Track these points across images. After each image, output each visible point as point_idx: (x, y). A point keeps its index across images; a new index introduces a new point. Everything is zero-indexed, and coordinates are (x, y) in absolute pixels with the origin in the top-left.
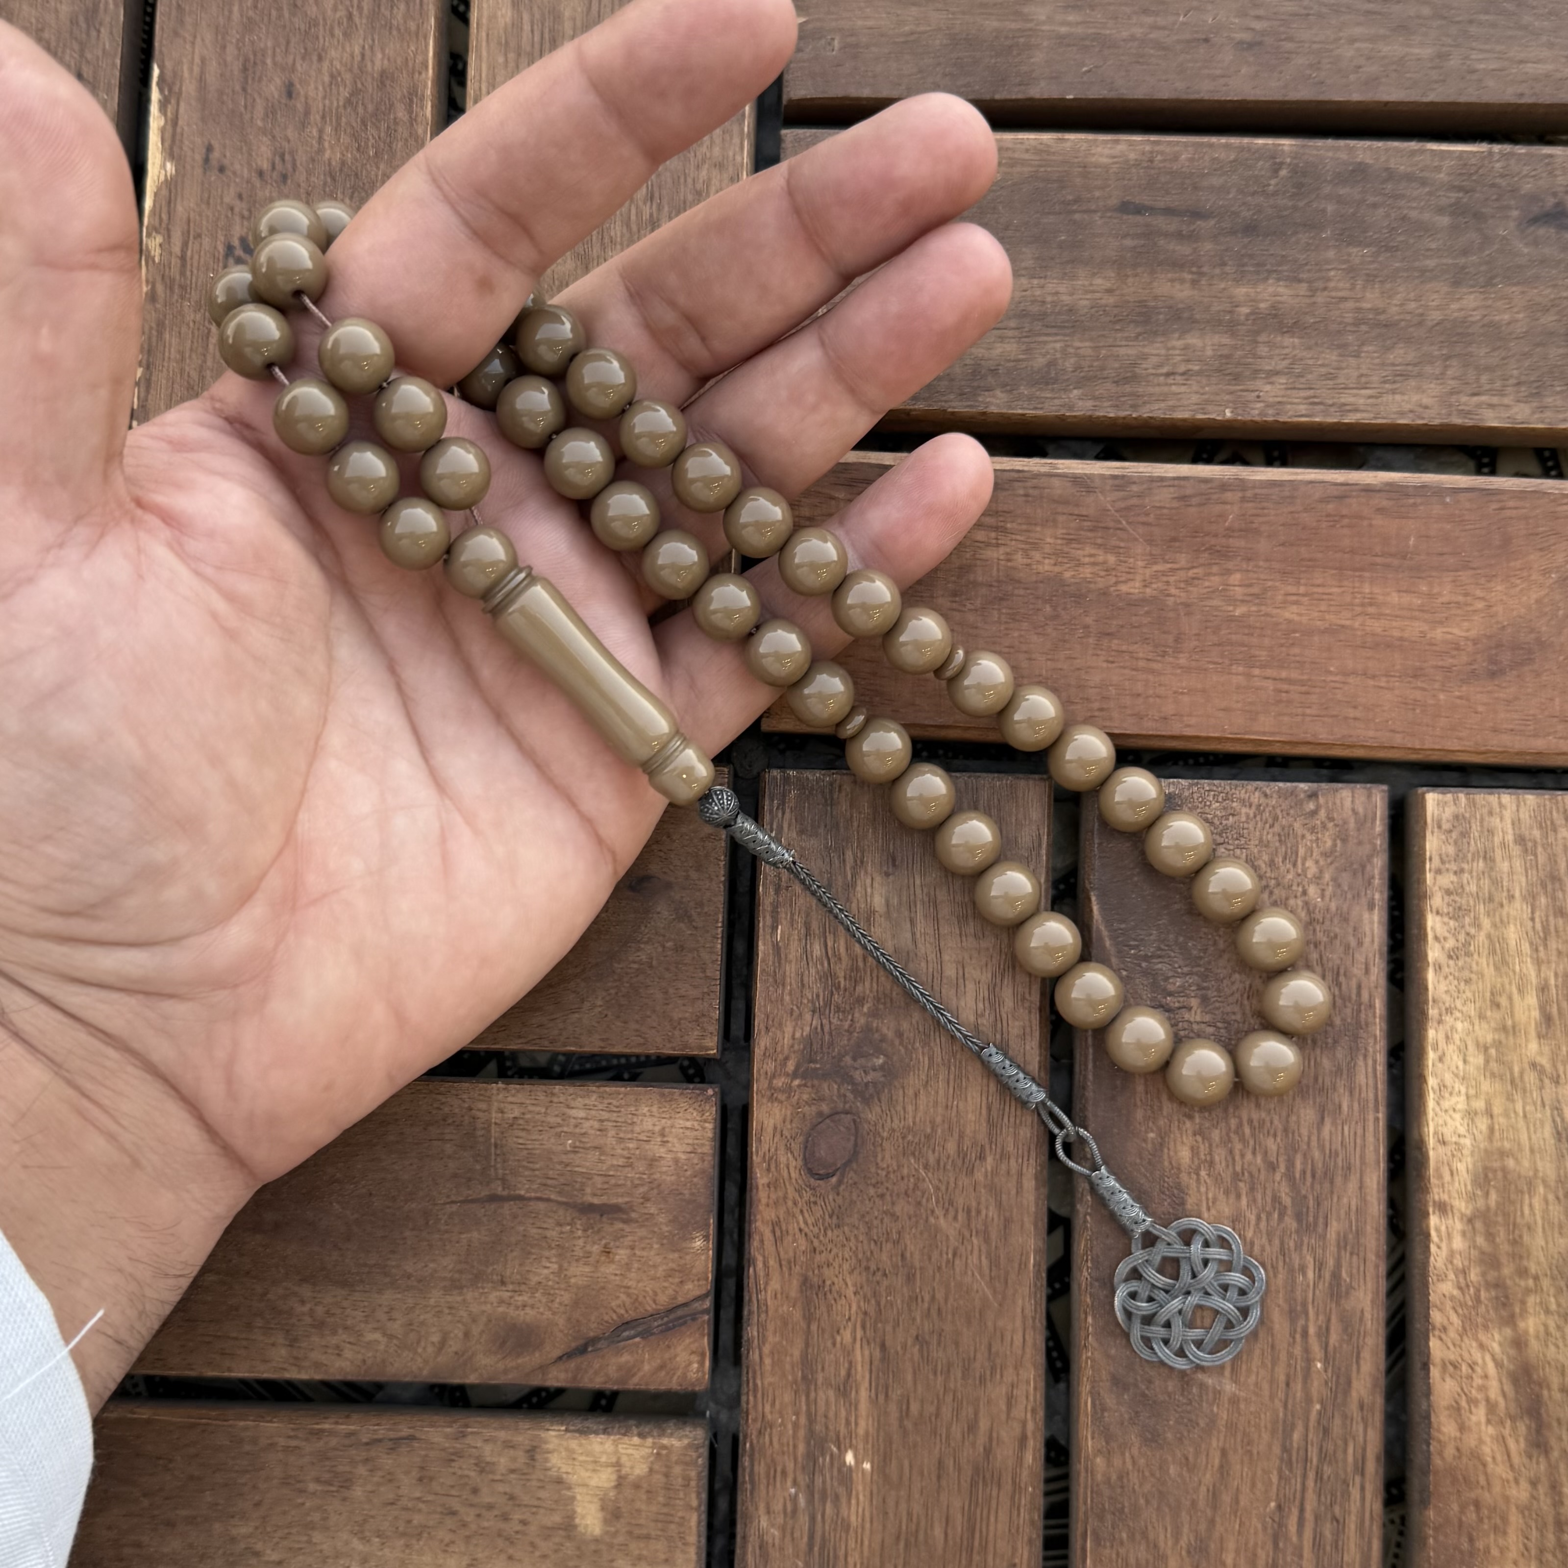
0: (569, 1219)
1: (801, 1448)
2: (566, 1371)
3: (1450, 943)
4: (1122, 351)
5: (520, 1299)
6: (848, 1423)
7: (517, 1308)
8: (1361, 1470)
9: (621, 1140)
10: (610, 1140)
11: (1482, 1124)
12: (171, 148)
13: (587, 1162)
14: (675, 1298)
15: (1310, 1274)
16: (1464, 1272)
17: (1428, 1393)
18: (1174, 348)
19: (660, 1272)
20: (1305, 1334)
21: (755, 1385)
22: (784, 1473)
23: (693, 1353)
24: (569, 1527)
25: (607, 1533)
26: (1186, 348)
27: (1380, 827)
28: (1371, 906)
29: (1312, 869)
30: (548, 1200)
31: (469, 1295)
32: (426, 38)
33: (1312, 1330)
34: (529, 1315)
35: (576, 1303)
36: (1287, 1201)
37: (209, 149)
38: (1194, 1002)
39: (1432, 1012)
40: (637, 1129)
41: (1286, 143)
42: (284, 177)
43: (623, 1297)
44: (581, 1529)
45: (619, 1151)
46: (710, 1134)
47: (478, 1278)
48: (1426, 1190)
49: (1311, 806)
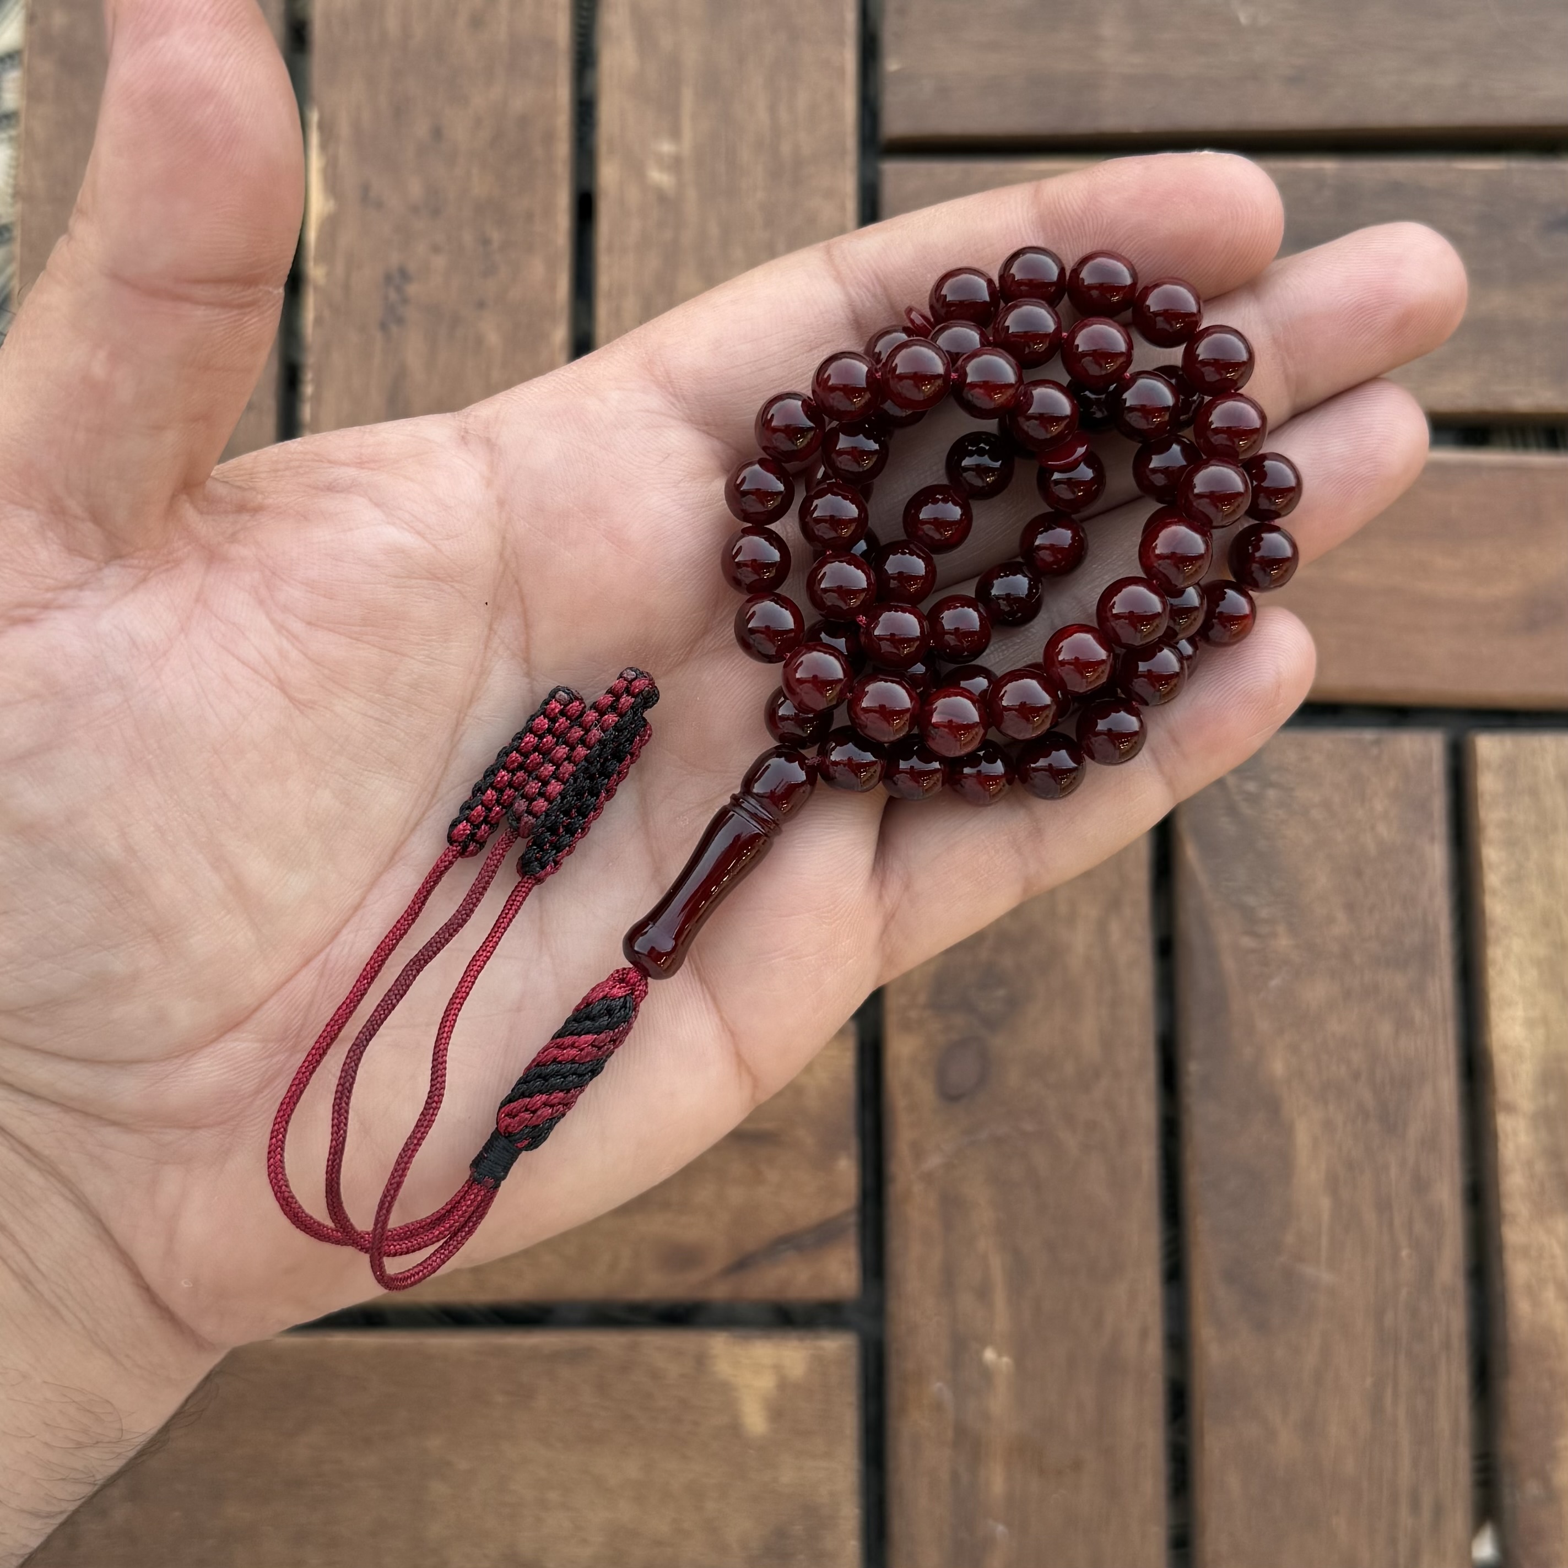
1: (945, 1347)
2: (729, 1285)
3: (1505, 870)
5: (683, 1219)
6: (987, 1321)
7: (683, 1228)
8: (1447, 1345)
11: (1540, 1032)
12: (331, 189)
14: (824, 1214)
15: (1394, 1171)
16: (1529, 1164)
17: (1502, 1273)
19: (810, 1189)
20: (1391, 1225)
23: (843, 1262)
24: (735, 1426)
25: (771, 1431)
27: (1437, 770)
29: (1379, 806)
31: (638, 1217)
33: (1398, 1222)
34: (692, 1235)
35: (735, 1222)
36: (1370, 1104)
37: (365, 189)
38: (1281, 929)
42: (436, 212)
43: (777, 1213)
44: (747, 1429)
48: (1494, 1091)
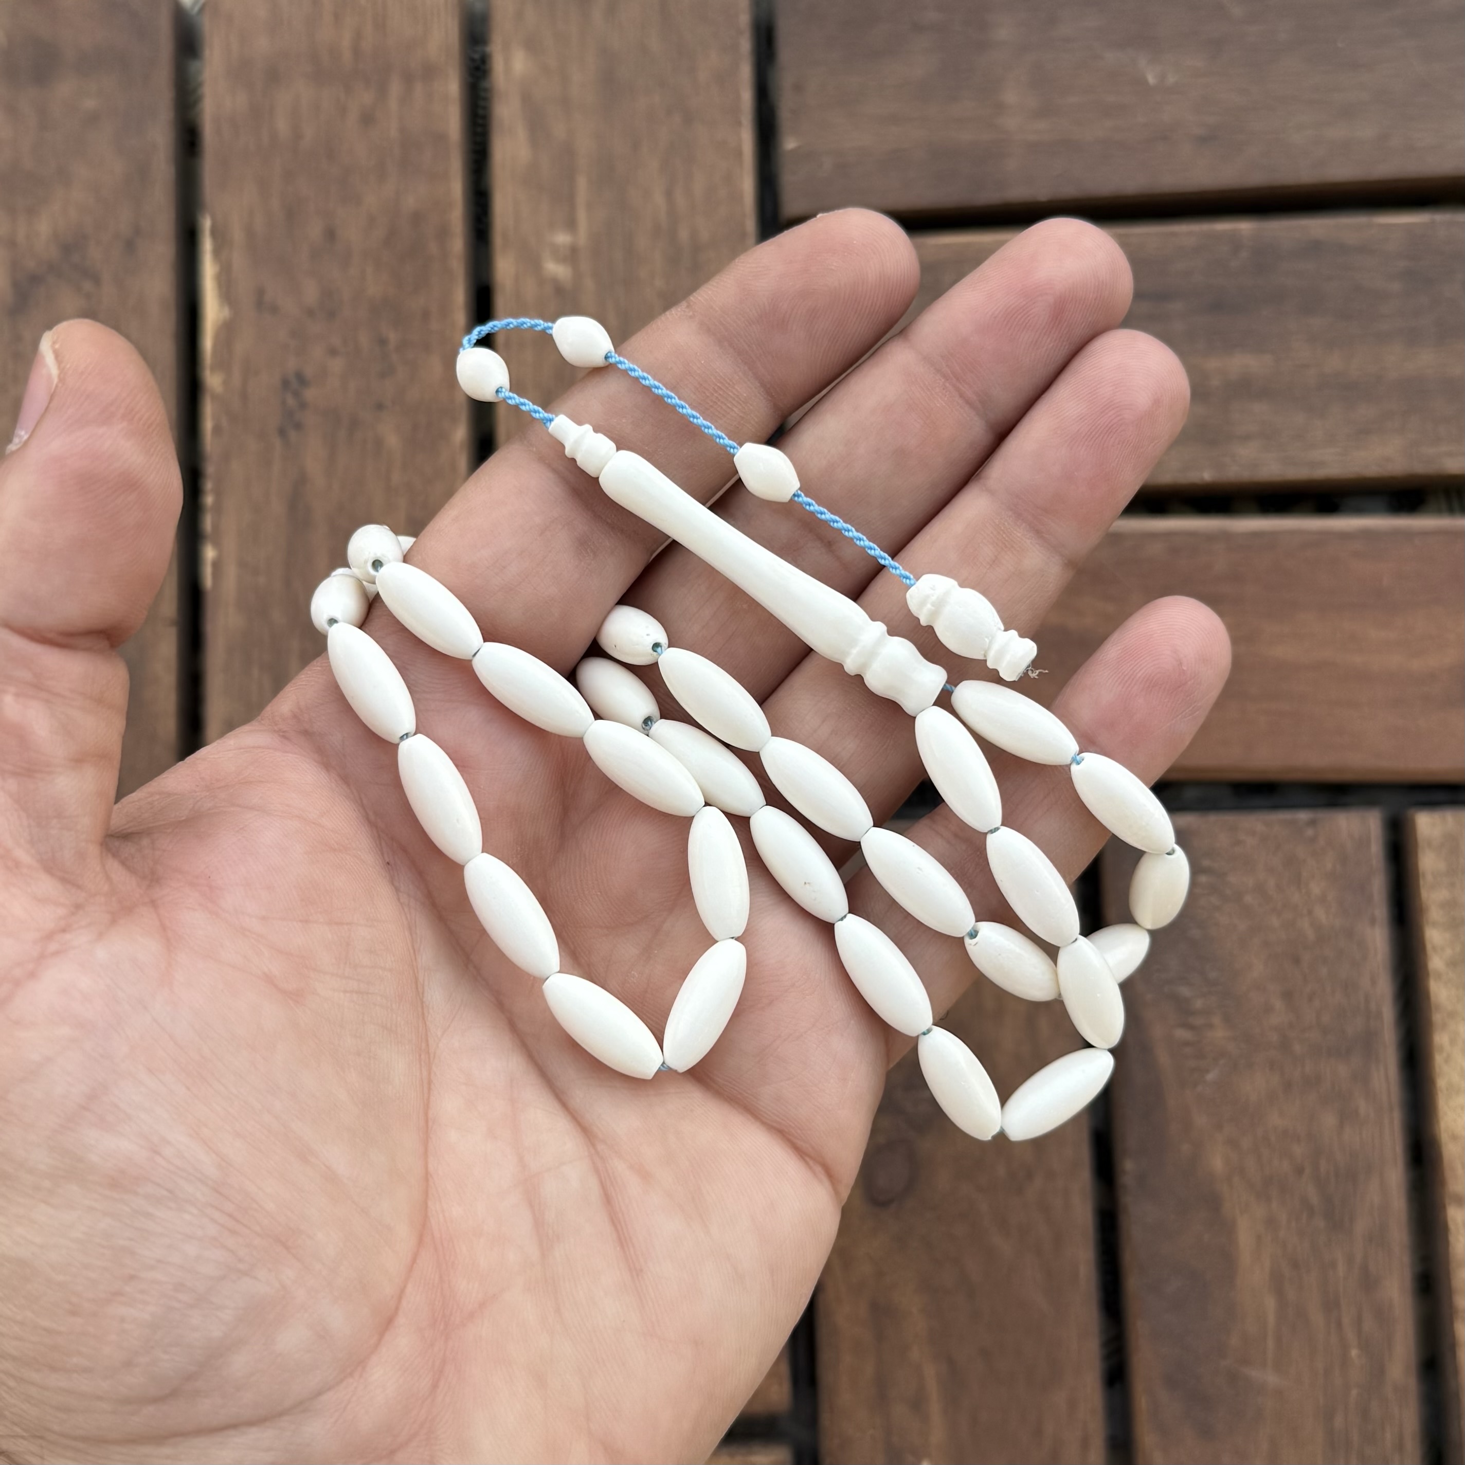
3: (1449, 952)
8: (1400, 1447)
12: (227, 295)
15: (1341, 1269)
20: (1339, 1325)
27: (1376, 849)
28: (1373, 921)
29: (1316, 889)
33: (1346, 1321)
36: (1315, 1199)
37: (260, 293)
38: (1217, 1020)
39: (1437, 1017)
41: (1245, 227)
42: (331, 315)
48: (1443, 1183)
49: (1310, 832)
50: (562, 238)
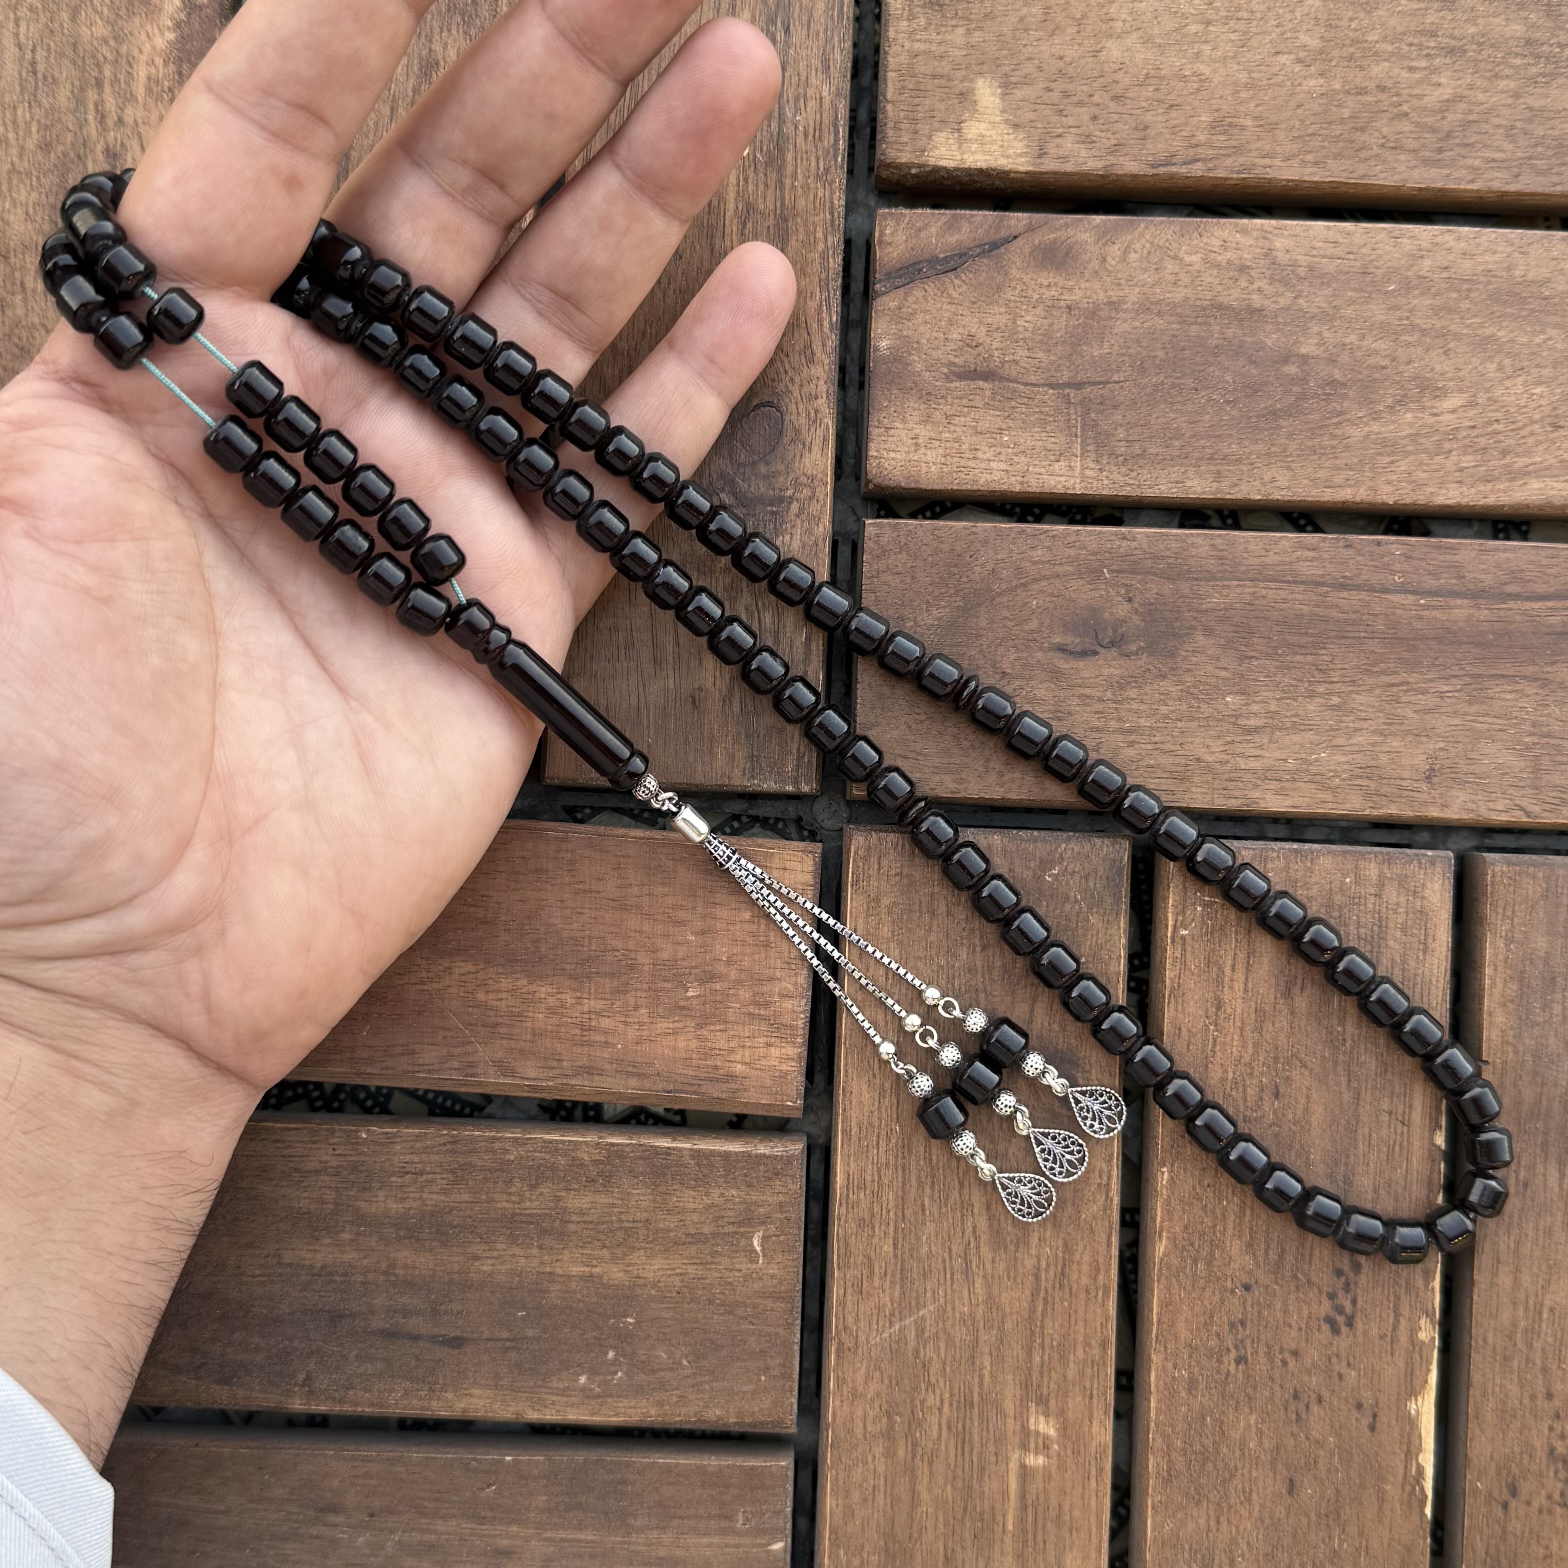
0: (1007, 366)
1: (789, 157)
2: (1009, 227)
4: (466, 1197)
5: (1053, 293)
6: (746, 180)
7: (1056, 284)
9: (957, 440)
10: (968, 440)
12: (1412, 1428)
13: (989, 420)
14: (906, 294)
18: (415, 1199)
19: (920, 317)
21: (832, 214)
22: (806, 135)
23: (890, 244)
24: (1007, 86)
25: (971, 81)
26: (403, 1200)
30: (1026, 384)
31: (1101, 297)
32: (1155, 1539)
34: (1044, 278)
35: (999, 288)
37: (1372, 1428)
40: (941, 451)
41: (298, 1406)
42: (1296, 1397)
43: (955, 294)
44: (996, 84)
45: (958, 429)
46: (872, 445)
47: (1093, 313)
50: (1036, 1461)
